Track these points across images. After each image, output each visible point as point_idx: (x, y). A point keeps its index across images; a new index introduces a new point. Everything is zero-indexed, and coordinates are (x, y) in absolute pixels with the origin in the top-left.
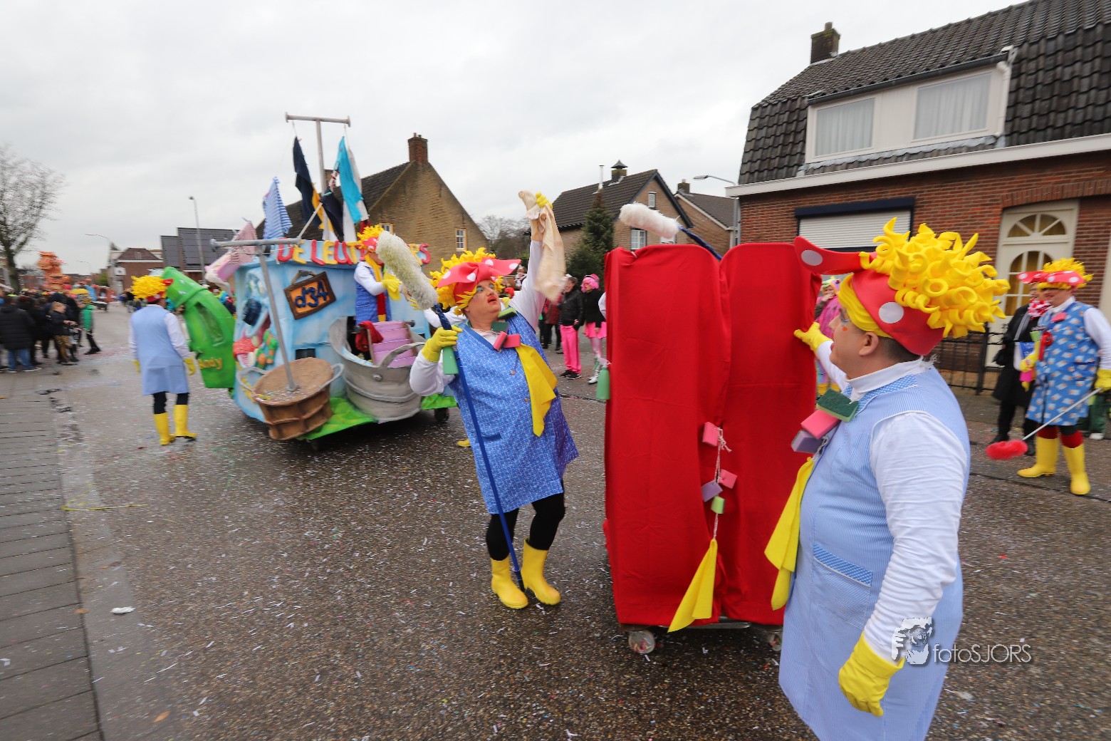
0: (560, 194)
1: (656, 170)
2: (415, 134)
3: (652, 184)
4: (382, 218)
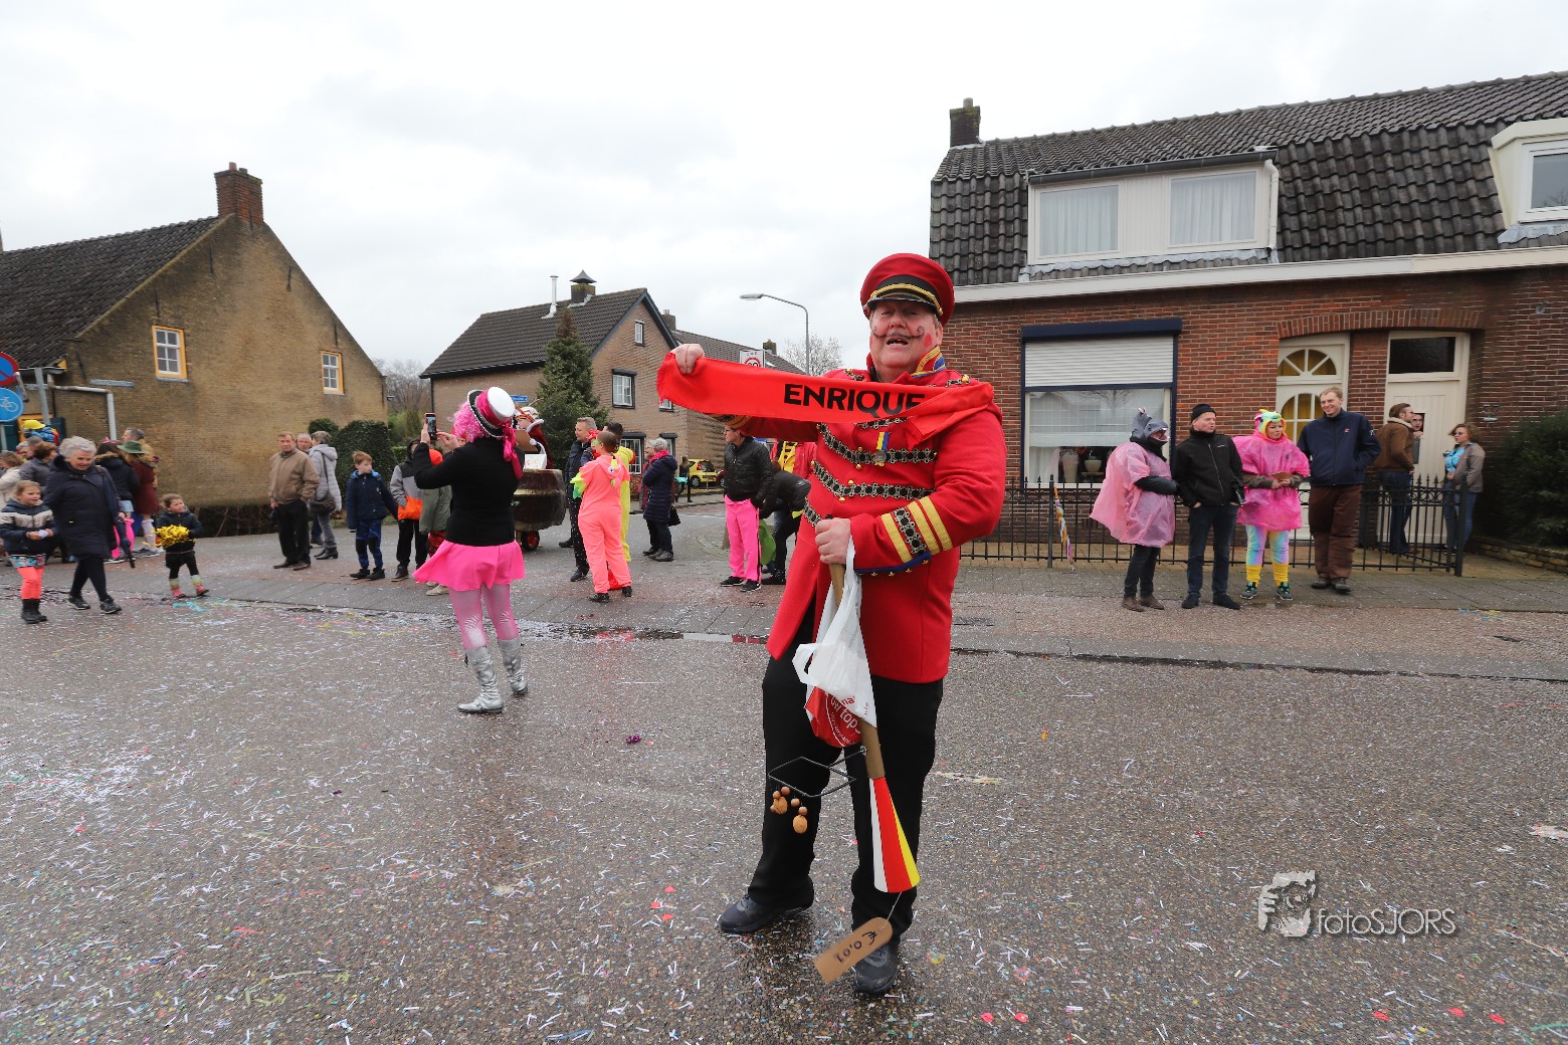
0: (479, 317)
1: (645, 290)
2: (233, 165)
3: (639, 310)
4: (158, 316)
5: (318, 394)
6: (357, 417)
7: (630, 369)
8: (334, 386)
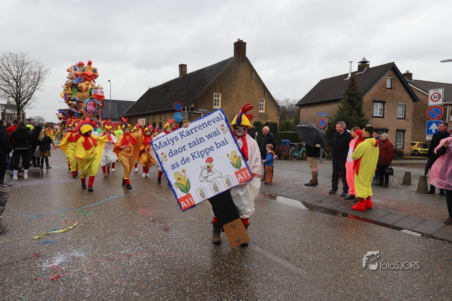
0: (320, 81)
1: (394, 63)
2: (239, 39)
3: (390, 72)
4: (216, 89)
5: (257, 113)
6: (269, 121)
7: (383, 99)
8: (262, 110)
